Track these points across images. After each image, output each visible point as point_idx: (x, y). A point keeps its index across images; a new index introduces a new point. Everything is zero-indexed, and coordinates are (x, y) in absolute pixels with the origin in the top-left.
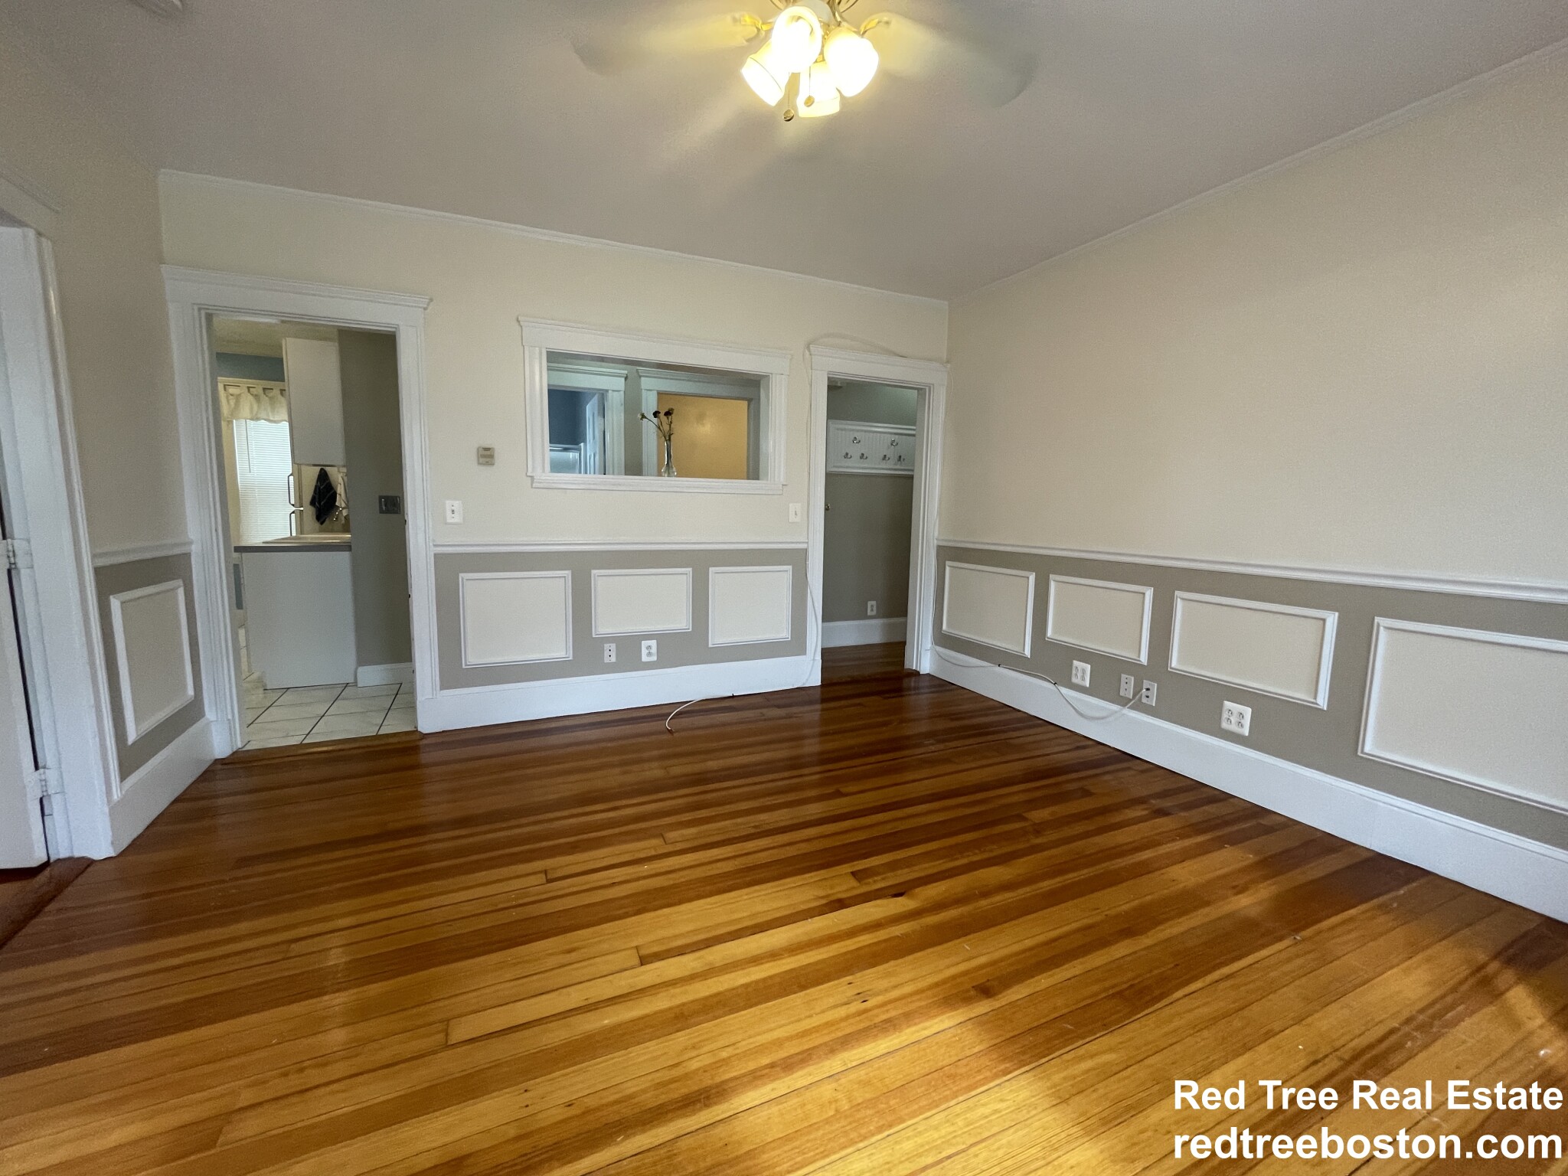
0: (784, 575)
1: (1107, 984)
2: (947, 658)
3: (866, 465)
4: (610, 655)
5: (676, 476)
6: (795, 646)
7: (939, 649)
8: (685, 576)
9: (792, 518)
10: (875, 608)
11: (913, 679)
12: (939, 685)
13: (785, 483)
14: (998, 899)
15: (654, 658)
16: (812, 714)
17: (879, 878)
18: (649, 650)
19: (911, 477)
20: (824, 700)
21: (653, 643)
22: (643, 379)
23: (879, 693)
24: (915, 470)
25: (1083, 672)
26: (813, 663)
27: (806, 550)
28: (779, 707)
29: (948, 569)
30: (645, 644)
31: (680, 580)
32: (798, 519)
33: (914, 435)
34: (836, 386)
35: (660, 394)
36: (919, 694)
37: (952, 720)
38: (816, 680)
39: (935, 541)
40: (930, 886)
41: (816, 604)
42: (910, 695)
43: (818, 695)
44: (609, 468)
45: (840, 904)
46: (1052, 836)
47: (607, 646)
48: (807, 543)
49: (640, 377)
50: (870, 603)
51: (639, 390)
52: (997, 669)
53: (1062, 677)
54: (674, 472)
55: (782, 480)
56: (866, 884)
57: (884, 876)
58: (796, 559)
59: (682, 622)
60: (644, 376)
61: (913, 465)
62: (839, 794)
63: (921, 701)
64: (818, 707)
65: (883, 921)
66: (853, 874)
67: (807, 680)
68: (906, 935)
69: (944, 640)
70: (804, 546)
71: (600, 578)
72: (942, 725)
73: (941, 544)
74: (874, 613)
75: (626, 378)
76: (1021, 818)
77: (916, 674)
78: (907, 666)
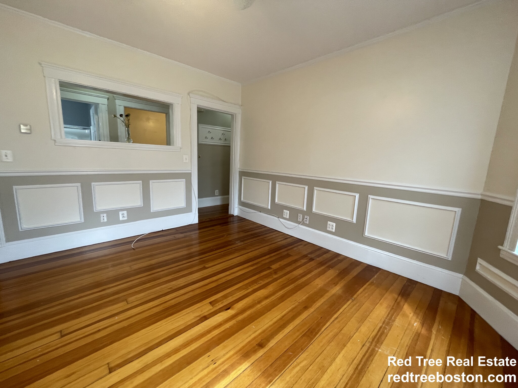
0: (182, 183)
1: (301, 331)
2: (243, 210)
3: (213, 142)
4: (104, 218)
5: (133, 143)
6: (188, 209)
7: (240, 207)
8: (139, 184)
9: (185, 161)
10: (218, 193)
11: (232, 218)
12: (241, 219)
13: (181, 147)
14: (264, 303)
15: (126, 218)
16: (195, 234)
17: (220, 303)
18: (123, 216)
19: (230, 146)
20: (199, 229)
21: (125, 212)
22: (116, 100)
23: (220, 224)
24: (231, 144)
25: (287, 213)
26: (195, 215)
27: (191, 173)
28: (181, 233)
29: (243, 179)
30: (121, 213)
31: (137, 186)
32: (187, 161)
33: (230, 131)
34: (201, 111)
35: (125, 107)
36: (234, 224)
37: (245, 232)
38: (196, 221)
39: (238, 170)
40: (239, 303)
41: (195, 193)
42: (230, 224)
43: (197, 227)
44: (102, 138)
45: (205, 318)
46: (280, 274)
47: (102, 215)
48: (191, 170)
49: (115, 99)
50: (216, 191)
51: (115, 105)
52: (260, 213)
53: (280, 215)
54: (131, 141)
55: (180, 146)
56: (215, 307)
57: (222, 302)
58: (187, 176)
59: (138, 202)
60: (117, 99)
61: (230, 142)
62: (205, 268)
63: (235, 226)
64: (198, 232)
65: (222, 322)
66: (210, 303)
67: (193, 221)
68: (231, 327)
69: (242, 204)
70: (190, 172)
71: (97, 186)
72: (242, 235)
73: (240, 170)
74: (218, 194)
75: (108, 99)
76: (269, 268)
77: (233, 216)
78: (229, 213)
